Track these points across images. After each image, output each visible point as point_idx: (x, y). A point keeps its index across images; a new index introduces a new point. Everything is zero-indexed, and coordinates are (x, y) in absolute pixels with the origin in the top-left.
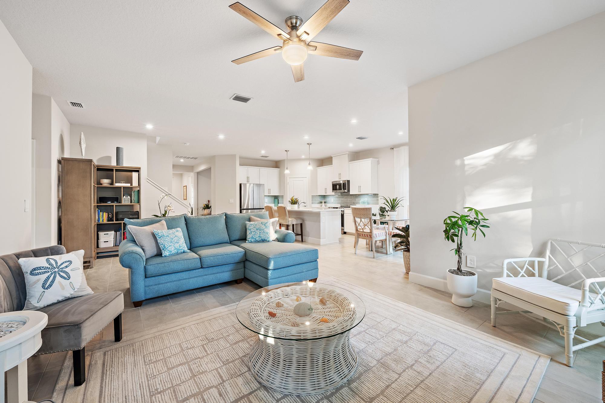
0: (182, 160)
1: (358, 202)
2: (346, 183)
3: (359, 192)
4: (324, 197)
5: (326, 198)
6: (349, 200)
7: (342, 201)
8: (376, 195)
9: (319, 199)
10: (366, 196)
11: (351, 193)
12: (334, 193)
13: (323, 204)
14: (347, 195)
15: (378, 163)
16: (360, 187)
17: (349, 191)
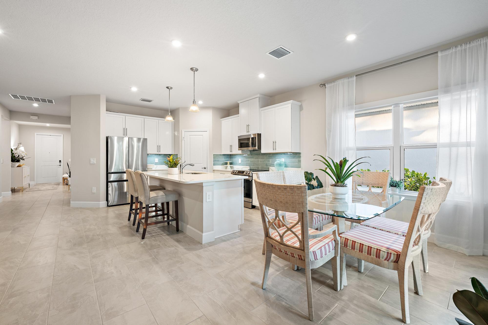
0: (36, 105)
1: (272, 164)
2: (256, 137)
3: (274, 149)
4: (230, 156)
5: (232, 158)
6: (260, 161)
7: (252, 162)
8: (297, 155)
9: (223, 160)
10: (283, 155)
11: (263, 151)
12: (241, 151)
13: (229, 166)
14: (257, 154)
15: (301, 108)
16: (274, 143)
17: (260, 148)
